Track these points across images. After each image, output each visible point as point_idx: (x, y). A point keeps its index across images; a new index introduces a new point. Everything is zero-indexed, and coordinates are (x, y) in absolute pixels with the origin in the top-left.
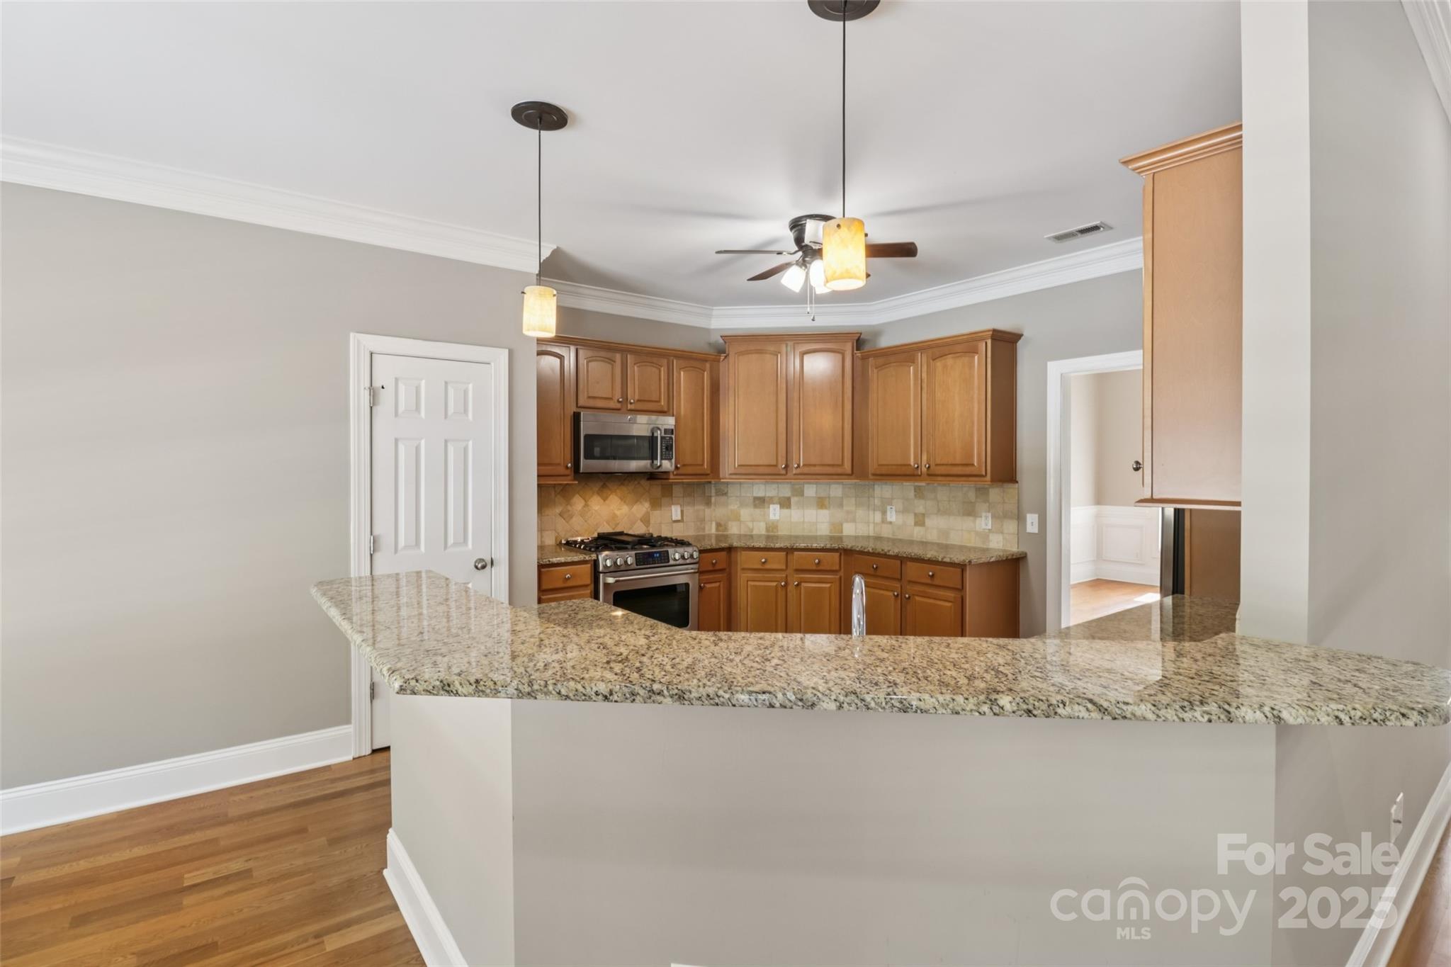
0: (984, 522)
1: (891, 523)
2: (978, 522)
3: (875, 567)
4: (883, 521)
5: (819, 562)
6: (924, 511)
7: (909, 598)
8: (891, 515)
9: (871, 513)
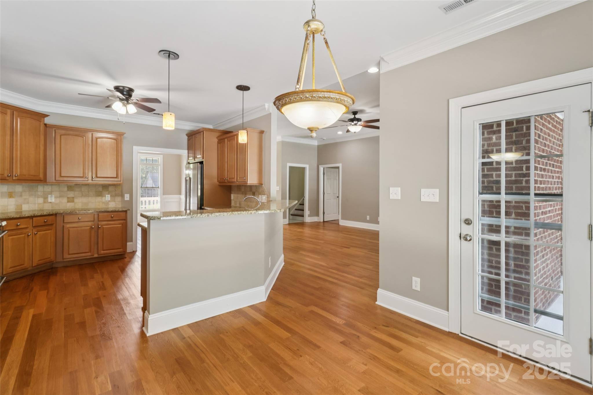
0: (108, 197)
2: (104, 198)
3: (80, 218)
4: (44, 202)
5: (47, 221)
6: (73, 196)
7: (100, 227)
8: (52, 199)
9: (36, 199)
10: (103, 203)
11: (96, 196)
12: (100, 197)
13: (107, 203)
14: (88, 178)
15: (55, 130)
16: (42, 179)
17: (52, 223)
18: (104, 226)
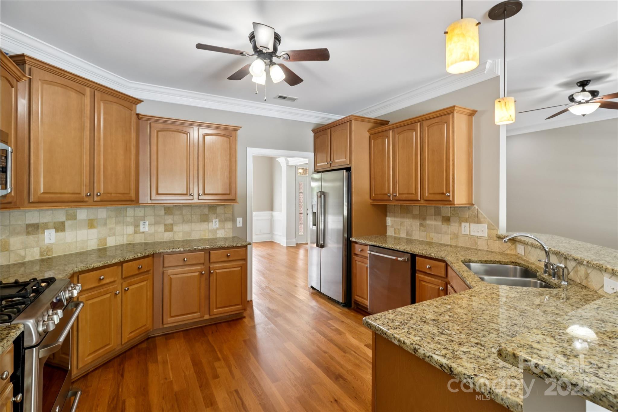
0: (215, 224)
1: (143, 232)
2: (210, 224)
3: (186, 259)
4: (135, 232)
5: (141, 267)
6: (172, 222)
7: (213, 272)
8: (145, 227)
9: (125, 227)
10: (210, 231)
11: (201, 222)
12: (206, 223)
13: (215, 231)
14: (193, 195)
15: (150, 123)
16: (134, 199)
17: (148, 269)
18: (218, 271)
